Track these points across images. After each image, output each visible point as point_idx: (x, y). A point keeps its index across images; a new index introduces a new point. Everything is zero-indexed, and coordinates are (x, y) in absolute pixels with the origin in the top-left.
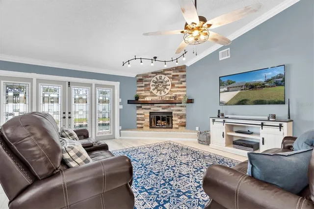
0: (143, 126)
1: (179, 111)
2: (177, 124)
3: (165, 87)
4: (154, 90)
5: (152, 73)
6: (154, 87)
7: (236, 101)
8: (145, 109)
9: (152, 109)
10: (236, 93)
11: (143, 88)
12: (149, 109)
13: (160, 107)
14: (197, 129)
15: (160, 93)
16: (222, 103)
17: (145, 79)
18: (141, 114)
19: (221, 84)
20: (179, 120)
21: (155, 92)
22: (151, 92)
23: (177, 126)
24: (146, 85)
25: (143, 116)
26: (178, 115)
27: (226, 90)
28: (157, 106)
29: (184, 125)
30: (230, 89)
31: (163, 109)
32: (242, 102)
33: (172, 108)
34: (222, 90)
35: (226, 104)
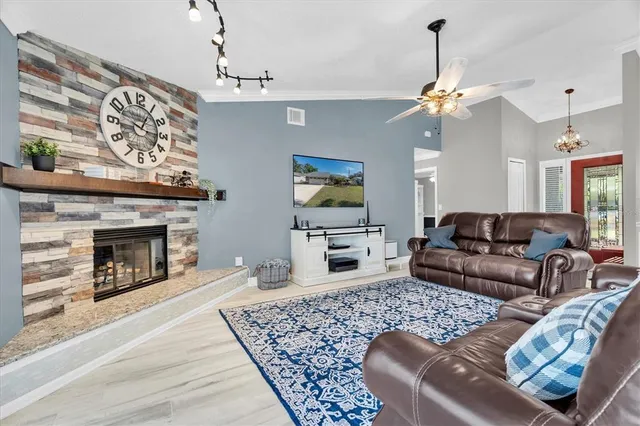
0: (61, 301)
1: (185, 220)
2: (181, 261)
3: (154, 139)
4: (116, 137)
5: (106, 66)
6: (116, 129)
7: (319, 202)
8: (73, 217)
9: (105, 216)
10: (318, 188)
11: (62, 117)
12: (95, 217)
13: (133, 208)
14: (239, 261)
15: (141, 160)
16: (298, 204)
17: (69, 75)
18: (51, 245)
19: (296, 168)
20: (184, 249)
21: (119, 148)
22: (104, 146)
23: (180, 268)
24: (75, 105)
25: (60, 254)
26: (182, 234)
27: (304, 180)
28: (125, 207)
29: (192, 262)
30: (311, 181)
31: (144, 216)
32: (326, 204)
33: (169, 215)
34: (297, 179)
35: (304, 206)
